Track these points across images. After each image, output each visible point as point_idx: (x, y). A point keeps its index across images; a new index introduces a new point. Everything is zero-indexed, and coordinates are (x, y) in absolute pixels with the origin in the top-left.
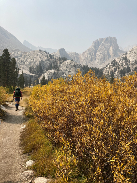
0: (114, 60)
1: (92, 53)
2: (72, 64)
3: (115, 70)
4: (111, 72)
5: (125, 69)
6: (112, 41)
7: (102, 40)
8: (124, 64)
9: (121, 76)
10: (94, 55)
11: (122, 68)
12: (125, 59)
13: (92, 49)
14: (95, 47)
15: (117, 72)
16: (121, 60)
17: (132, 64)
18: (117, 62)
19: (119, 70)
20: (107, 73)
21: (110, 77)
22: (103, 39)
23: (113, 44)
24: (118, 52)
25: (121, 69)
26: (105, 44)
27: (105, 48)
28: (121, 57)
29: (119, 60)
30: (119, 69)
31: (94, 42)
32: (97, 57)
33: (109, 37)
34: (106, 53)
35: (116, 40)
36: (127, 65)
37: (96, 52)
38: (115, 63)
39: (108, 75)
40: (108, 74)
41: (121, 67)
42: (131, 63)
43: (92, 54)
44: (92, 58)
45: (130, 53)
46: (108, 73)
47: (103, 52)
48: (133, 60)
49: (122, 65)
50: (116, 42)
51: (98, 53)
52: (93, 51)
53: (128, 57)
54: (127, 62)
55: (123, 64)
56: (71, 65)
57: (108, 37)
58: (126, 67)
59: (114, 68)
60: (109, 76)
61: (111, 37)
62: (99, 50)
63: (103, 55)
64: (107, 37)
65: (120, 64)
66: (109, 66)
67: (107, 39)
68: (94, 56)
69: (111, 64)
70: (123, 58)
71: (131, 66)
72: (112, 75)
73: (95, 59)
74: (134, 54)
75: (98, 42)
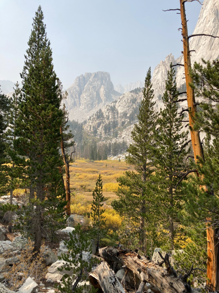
0: (100, 110)
1: (75, 95)
3: (99, 125)
4: (94, 127)
5: (111, 123)
6: (103, 78)
7: (89, 75)
9: (106, 133)
10: (78, 97)
11: (107, 122)
12: (113, 109)
13: (75, 88)
14: (79, 86)
15: (101, 127)
16: (107, 110)
18: (102, 114)
20: (89, 129)
21: (92, 135)
22: (91, 74)
23: (105, 82)
24: (112, 95)
25: (106, 124)
26: (94, 82)
27: (93, 87)
28: (109, 106)
29: (106, 110)
30: (103, 123)
31: (77, 78)
32: (83, 101)
33: (100, 72)
34: (95, 96)
35: (109, 76)
36: (114, 118)
37: (80, 93)
42: (119, 115)
43: (74, 97)
44: (75, 102)
45: (119, 102)
46: (90, 128)
47: (90, 94)
48: (122, 112)
49: (108, 118)
50: (109, 79)
51: (84, 95)
52: (76, 91)
53: (116, 107)
54: (114, 113)
55: (109, 116)
57: (97, 72)
59: (97, 122)
60: (91, 133)
61: (102, 72)
62: (84, 90)
63: (91, 98)
64: (96, 72)
65: (105, 116)
66: (93, 119)
67: (96, 75)
68: (78, 99)
69: (95, 115)
70: (111, 107)
71: (119, 120)
72: (95, 132)
73: (80, 104)
74: (124, 103)
75: (84, 78)
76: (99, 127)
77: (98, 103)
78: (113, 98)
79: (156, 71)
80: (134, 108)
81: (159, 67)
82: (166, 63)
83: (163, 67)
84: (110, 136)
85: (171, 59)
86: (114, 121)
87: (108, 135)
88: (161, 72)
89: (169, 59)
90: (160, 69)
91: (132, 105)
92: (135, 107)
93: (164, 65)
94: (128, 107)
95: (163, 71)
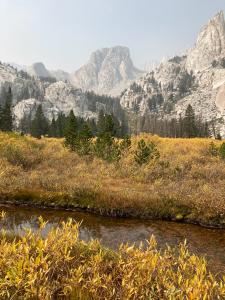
0: (134, 84)
1: (92, 73)
2: (68, 88)
3: (140, 99)
4: (133, 103)
5: (155, 97)
6: (122, 53)
7: (106, 50)
8: (153, 90)
9: (151, 109)
10: (95, 75)
11: (150, 96)
12: (152, 81)
13: (92, 65)
14: (96, 62)
15: (142, 102)
16: (145, 83)
17: (164, 90)
18: (139, 87)
19: (146, 99)
20: (126, 105)
21: (133, 112)
22: (108, 49)
23: (125, 57)
24: (133, 72)
25: (149, 99)
26: (112, 58)
27: (112, 64)
28: (145, 79)
29: (142, 83)
30: (145, 97)
31: (93, 53)
32: (101, 79)
33: (118, 46)
34: (115, 73)
35: (128, 51)
36: (158, 91)
37: (97, 71)
38: (136, 89)
39: (128, 109)
40: (128, 107)
41: (148, 94)
42: (163, 88)
43: (91, 75)
44: (92, 80)
45: (158, 72)
46: (128, 104)
47: (109, 71)
48: (165, 83)
49: (150, 92)
50: (129, 55)
51: (102, 73)
52: (93, 68)
53: (156, 79)
54: (156, 86)
55: (150, 89)
56: (66, 90)
57: (116, 47)
58: (156, 94)
59: (137, 96)
60: (131, 110)
61: (121, 47)
62: (102, 67)
63: (110, 75)
64: (114, 46)
65: (145, 89)
66: (129, 94)
67: (114, 50)
68: (95, 78)
69: (131, 89)
70: (149, 79)
71: (163, 93)
72: (136, 108)
73: (98, 82)
74: (166, 74)
75: (100, 54)
76: (139, 102)
77: (119, 81)
78: (134, 75)
79: (203, 33)
80: (179, 78)
81: (206, 29)
82: (216, 22)
83: (213, 28)
84: (157, 113)
85: (221, 17)
86: (158, 94)
87: (154, 111)
88: (210, 33)
89: (219, 17)
90: (208, 30)
91: (176, 75)
92: (181, 77)
93: (213, 25)
94: (172, 77)
95: (213, 32)
